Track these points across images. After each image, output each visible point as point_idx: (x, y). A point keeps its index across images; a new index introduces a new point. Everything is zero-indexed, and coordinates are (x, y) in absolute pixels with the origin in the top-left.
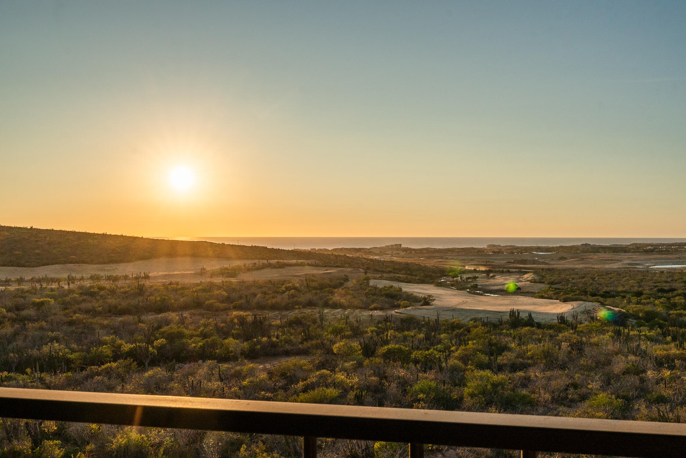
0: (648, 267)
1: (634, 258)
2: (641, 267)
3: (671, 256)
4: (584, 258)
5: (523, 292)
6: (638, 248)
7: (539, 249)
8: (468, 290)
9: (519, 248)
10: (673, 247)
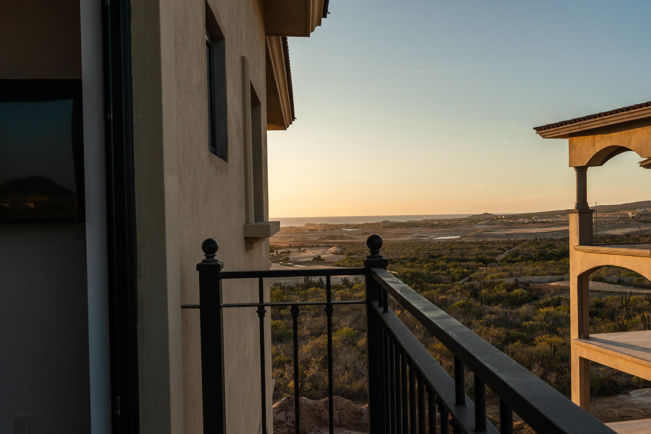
0: (432, 238)
1: (422, 231)
2: (426, 239)
3: (451, 229)
4: (383, 233)
5: (326, 263)
6: (427, 223)
7: (348, 226)
8: (281, 263)
9: (332, 226)
10: (454, 222)
